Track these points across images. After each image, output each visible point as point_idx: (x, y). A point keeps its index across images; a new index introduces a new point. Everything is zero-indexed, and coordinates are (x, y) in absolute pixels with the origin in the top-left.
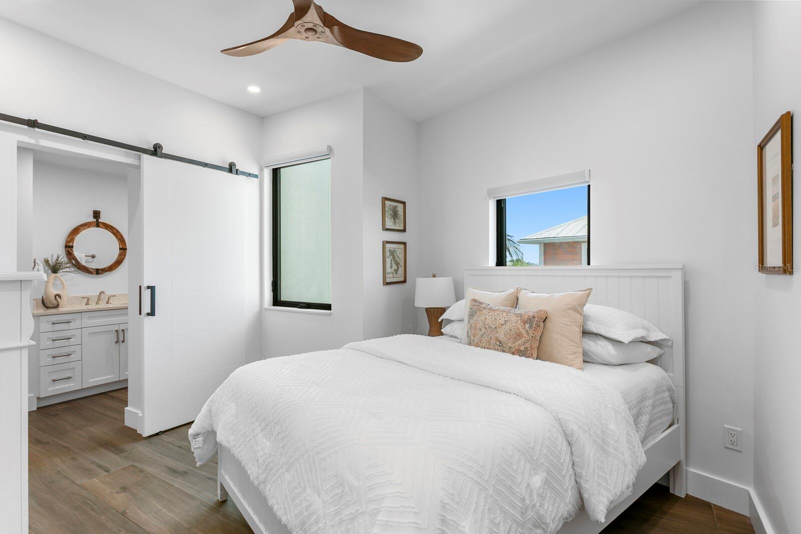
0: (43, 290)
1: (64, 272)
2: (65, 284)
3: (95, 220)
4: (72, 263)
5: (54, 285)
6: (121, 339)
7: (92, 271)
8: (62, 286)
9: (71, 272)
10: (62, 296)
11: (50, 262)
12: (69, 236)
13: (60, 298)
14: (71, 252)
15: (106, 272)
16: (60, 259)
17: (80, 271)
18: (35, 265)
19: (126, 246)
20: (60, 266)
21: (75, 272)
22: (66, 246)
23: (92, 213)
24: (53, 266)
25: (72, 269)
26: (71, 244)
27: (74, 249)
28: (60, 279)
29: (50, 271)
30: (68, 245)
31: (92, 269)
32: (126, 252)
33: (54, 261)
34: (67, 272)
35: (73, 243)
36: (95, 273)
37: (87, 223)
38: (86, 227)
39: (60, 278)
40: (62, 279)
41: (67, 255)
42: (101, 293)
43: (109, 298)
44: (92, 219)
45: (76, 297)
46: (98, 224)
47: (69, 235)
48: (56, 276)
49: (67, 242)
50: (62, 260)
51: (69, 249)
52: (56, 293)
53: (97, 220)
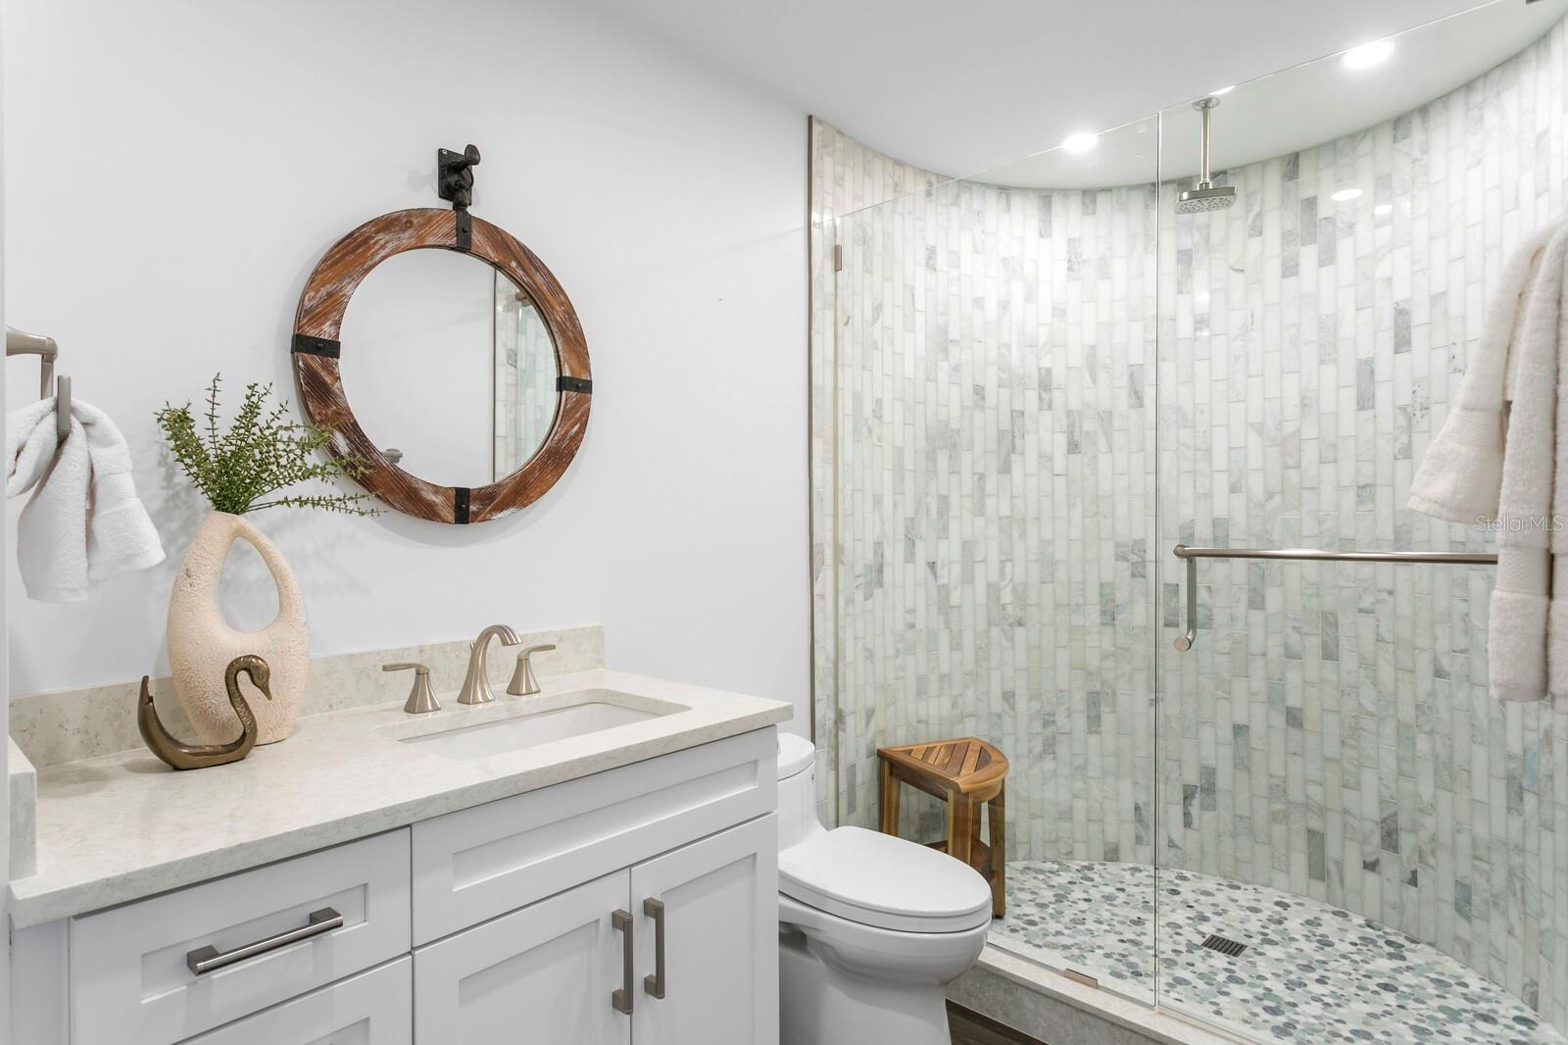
0: (159, 629)
1: (286, 501)
2: (294, 584)
3: (448, 205)
4: (334, 451)
5: (226, 586)
6: (645, 968)
7: (438, 499)
8: (274, 596)
9: (330, 504)
10: (273, 664)
11: (200, 429)
12: (317, 278)
13: (266, 690)
14: (328, 380)
15: (500, 508)
16: (261, 421)
17: (370, 503)
18: (62, 439)
19: (587, 368)
20: (263, 464)
21: (351, 505)
22: (303, 344)
23: (431, 168)
24: (223, 461)
25: (332, 488)
26: (326, 331)
27: (344, 365)
28: (263, 552)
29: (203, 501)
30: (312, 332)
31: (437, 489)
32: (589, 400)
33: (224, 428)
34: (302, 502)
35: (338, 324)
36: (449, 514)
37: (409, 213)
38: (406, 237)
39: (264, 540)
40: (276, 550)
41: (304, 398)
42: (486, 636)
43: (520, 660)
44: (428, 197)
45: (351, 657)
46: (464, 236)
47: (316, 272)
48: (240, 533)
49: (307, 314)
50: (275, 424)
51: (315, 362)
52: (236, 643)
53: (460, 206)
